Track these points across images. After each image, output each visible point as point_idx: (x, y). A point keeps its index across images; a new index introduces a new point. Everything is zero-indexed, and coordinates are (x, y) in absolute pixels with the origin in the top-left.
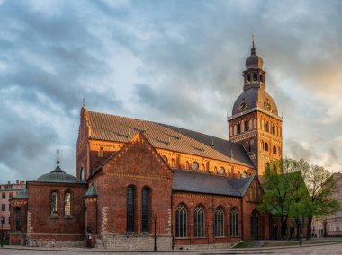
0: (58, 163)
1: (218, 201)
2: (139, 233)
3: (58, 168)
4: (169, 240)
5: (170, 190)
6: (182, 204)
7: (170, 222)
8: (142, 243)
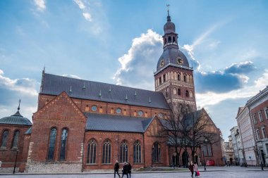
0: (19, 109)
1: (123, 136)
2: (56, 161)
3: (18, 112)
4: (80, 166)
5: (83, 130)
6: (93, 139)
7: (81, 152)
8: (58, 168)
